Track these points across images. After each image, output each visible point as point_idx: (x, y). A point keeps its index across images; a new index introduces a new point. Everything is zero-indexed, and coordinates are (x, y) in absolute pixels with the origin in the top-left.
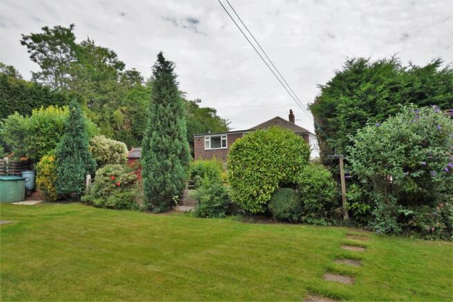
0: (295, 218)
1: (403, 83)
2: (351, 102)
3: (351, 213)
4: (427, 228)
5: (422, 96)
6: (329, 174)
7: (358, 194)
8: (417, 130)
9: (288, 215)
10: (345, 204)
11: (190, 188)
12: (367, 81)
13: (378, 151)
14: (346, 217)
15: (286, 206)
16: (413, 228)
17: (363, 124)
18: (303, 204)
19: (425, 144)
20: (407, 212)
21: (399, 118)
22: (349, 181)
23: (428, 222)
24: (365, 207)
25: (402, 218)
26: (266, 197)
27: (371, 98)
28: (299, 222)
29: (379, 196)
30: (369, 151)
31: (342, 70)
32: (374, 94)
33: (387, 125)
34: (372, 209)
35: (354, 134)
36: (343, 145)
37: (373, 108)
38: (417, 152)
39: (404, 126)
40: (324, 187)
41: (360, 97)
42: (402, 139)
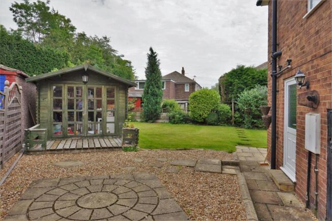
0: (216, 124)
1: (256, 76)
2: (239, 82)
3: (235, 122)
4: (260, 126)
5: (262, 81)
6: (229, 108)
7: (239, 115)
8: (260, 95)
9: (213, 122)
10: (233, 119)
11: (164, 112)
12: (245, 74)
13: (248, 101)
14: (233, 124)
15: (213, 119)
16: (256, 126)
17: (243, 90)
18: (219, 118)
19: (262, 99)
20: (255, 121)
21: (255, 90)
22: (235, 111)
23: (260, 124)
24: (241, 120)
25: (253, 123)
26: (206, 115)
27: (246, 81)
28: (217, 125)
29: (246, 115)
30: (245, 100)
31: (235, 68)
32: (247, 79)
33: (251, 92)
34: (244, 120)
35: (240, 94)
36: (235, 97)
37: (246, 85)
38: (260, 102)
39: (257, 93)
40: (228, 112)
41: (242, 80)
42: (256, 97)
